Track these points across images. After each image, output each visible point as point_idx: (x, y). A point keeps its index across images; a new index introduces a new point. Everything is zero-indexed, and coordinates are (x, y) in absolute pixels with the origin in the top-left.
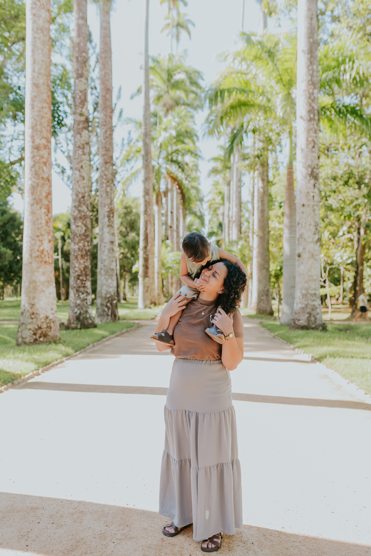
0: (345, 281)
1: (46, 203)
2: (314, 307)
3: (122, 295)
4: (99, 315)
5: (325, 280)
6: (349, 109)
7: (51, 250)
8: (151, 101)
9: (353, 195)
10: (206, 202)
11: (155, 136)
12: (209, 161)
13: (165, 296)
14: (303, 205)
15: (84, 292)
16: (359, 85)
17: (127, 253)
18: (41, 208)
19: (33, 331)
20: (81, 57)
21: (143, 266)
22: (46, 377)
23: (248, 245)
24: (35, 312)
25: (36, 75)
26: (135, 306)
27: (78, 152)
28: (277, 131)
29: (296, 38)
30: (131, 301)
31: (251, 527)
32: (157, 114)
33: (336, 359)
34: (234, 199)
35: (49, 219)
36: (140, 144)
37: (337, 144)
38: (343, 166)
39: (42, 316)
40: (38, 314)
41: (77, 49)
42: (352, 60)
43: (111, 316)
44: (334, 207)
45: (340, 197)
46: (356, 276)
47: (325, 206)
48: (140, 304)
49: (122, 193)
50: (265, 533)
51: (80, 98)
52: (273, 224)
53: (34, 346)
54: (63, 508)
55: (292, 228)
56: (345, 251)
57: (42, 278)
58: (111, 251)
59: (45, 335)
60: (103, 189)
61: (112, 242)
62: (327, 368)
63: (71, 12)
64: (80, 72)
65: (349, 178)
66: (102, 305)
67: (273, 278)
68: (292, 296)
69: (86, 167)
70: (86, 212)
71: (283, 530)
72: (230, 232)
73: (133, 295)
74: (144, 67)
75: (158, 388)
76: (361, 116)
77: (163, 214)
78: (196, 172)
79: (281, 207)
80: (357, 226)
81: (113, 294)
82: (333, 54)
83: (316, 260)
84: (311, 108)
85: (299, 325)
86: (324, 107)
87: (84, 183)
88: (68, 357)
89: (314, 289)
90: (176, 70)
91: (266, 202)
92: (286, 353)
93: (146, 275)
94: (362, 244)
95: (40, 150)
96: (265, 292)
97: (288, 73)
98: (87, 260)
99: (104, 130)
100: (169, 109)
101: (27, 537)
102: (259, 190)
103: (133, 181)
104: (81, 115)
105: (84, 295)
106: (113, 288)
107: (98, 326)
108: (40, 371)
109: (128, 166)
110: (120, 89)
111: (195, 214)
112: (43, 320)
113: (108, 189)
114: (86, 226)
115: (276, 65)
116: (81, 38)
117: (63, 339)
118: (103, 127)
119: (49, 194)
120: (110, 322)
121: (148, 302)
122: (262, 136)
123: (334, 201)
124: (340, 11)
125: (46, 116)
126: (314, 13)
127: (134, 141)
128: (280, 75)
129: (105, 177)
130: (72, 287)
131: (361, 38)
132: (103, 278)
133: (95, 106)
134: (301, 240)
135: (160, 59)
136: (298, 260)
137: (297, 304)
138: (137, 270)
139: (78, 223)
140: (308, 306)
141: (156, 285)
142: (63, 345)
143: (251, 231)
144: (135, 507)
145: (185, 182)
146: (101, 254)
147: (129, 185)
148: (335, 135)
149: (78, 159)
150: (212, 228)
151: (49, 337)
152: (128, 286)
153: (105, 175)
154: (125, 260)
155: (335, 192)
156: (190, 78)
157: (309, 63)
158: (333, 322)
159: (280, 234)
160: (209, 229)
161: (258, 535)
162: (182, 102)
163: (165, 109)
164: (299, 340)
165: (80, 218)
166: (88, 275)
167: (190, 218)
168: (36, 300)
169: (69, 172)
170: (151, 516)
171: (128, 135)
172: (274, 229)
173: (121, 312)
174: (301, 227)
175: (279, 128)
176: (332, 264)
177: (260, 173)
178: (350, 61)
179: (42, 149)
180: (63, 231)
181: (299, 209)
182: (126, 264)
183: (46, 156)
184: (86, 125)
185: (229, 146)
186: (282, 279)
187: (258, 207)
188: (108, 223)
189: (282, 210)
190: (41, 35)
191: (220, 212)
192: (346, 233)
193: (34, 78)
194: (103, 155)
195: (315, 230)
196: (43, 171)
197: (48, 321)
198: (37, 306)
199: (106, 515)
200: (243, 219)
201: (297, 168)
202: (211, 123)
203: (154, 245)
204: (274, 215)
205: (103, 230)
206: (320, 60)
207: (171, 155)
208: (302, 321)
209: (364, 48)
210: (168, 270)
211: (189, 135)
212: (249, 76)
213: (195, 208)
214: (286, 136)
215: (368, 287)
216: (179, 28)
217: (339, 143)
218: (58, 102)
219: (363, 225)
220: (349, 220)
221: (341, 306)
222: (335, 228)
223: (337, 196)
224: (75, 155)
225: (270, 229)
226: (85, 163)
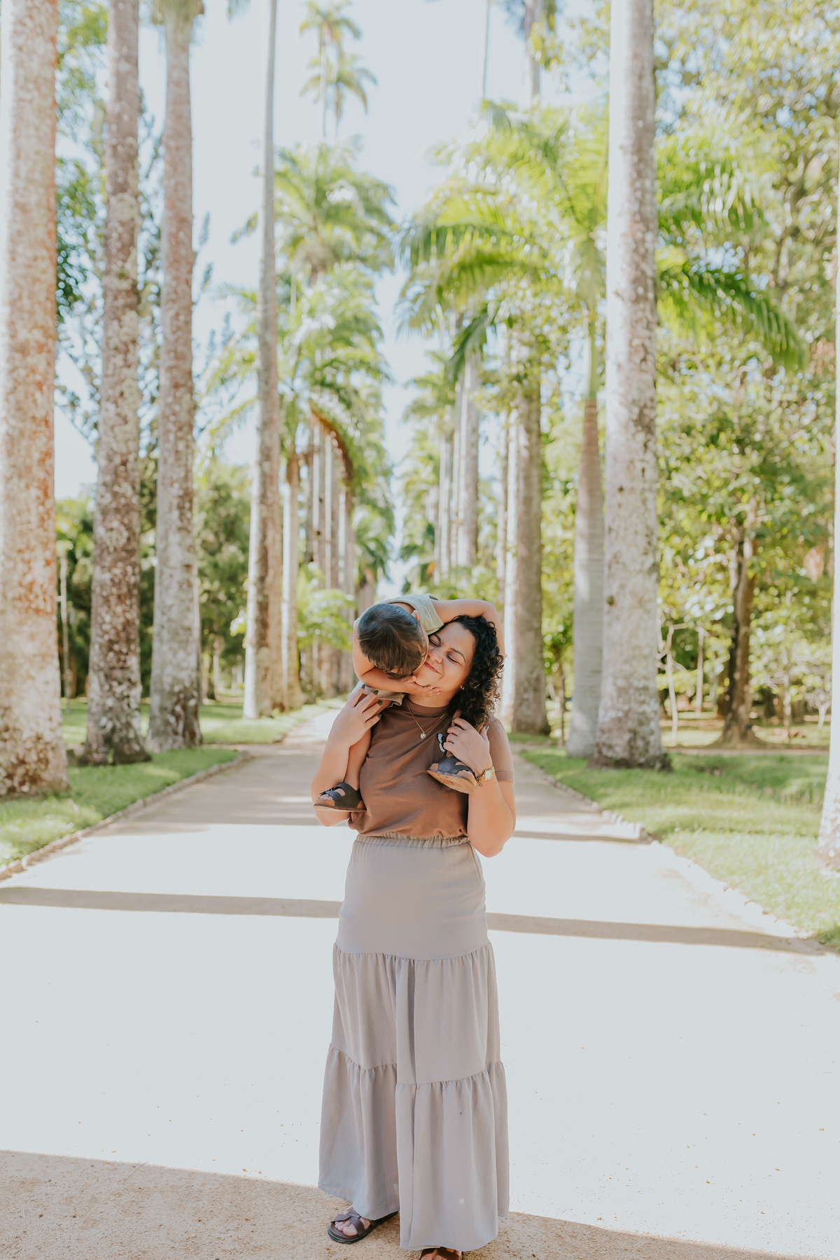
0: (707, 659)
1: (41, 475)
2: (643, 718)
3: (205, 687)
4: (156, 734)
5: (666, 656)
6: (722, 279)
7: (50, 583)
8: (279, 245)
9: (729, 467)
10: (398, 479)
11: (286, 328)
12: (406, 385)
13: (304, 690)
14: (621, 489)
15: (124, 679)
16: (742, 225)
17: (219, 591)
18: (28, 487)
19: (6, 769)
20: (123, 145)
21: (257, 620)
22: (38, 876)
23: (494, 576)
24: (11, 725)
25: (21, 184)
26: (236, 712)
27: (114, 360)
28: (561, 322)
29: (605, 118)
30: (226, 701)
31: (527, 1219)
32: (290, 278)
33: (696, 835)
34: (463, 472)
35: (47, 513)
36: (253, 345)
37: (693, 353)
38: (705, 403)
39: (27, 734)
40: (19, 730)
41: (114, 127)
42: (728, 169)
43: (184, 736)
44: (686, 494)
45: (699, 471)
46: (733, 647)
47: (666, 491)
48: (249, 709)
49: (210, 454)
50: (560, 1232)
51: (120, 237)
52: (552, 530)
53: (8, 804)
54: (95, 1180)
55: (595, 538)
56: (710, 593)
57: (30, 648)
58: (185, 587)
59: (34, 780)
60: (169, 446)
61: (188, 567)
62: (677, 854)
63: (99, 42)
64: (120, 180)
65: (720, 430)
66: (163, 709)
67: (549, 650)
68: (591, 693)
69: (131, 394)
70: (131, 497)
71: (600, 1225)
72: (453, 546)
73: (229, 687)
74: (262, 170)
75: (300, 901)
76: (747, 295)
77: (301, 505)
78: (376, 411)
79: (566, 492)
80: (738, 537)
81: (187, 684)
82: (687, 155)
83: (648, 612)
84: (639, 274)
85: (611, 758)
86: (666, 272)
87: (125, 432)
88: (88, 830)
89: (645, 678)
90: (333, 180)
91: (535, 480)
92: (582, 821)
93: (262, 641)
94: (747, 576)
95: (29, 354)
96: (533, 682)
97: (587, 195)
98: (131, 606)
99: (172, 313)
100: (318, 267)
101: (16, 1251)
102: (518, 452)
103: (235, 427)
104: (122, 276)
105: (124, 687)
106: (189, 672)
107: (155, 758)
108: (24, 862)
109: (224, 394)
110: (207, 221)
111: (372, 504)
112: (29, 744)
113: (181, 446)
114: (129, 528)
115: (560, 177)
116: (124, 103)
117: (75, 788)
118: (170, 305)
119: (48, 454)
120: (180, 748)
121: (267, 703)
122: (527, 334)
123: (686, 480)
124: (701, 62)
125: (43, 277)
126: (646, 64)
127: (237, 336)
128: (569, 199)
129: (172, 418)
130: (96, 667)
131: (747, 123)
132: (165, 648)
133: (150, 256)
134: (614, 567)
135: (299, 154)
136: (609, 612)
137: (606, 711)
138: (241, 631)
139: (111, 521)
140: (631, 715)
141: (285, 665)
142: (75, 801)
143: (500, 545)
144: (261, 1177)
145: (353, 433)
146: (161, 593)
147: (226, 437)
148: (691, 333)
149: (113, 375)
150: (410, 536)
151: (44, 784)
152: (220, 665)
153: (174, 414)
154: (213, 606)
155: (688, 460)
156: (366, 200)
157: (635, 175)
158: (684, 751)
159: (565, 552)
160: (404, 538)
161: (544, 1236)
162: (346, 252)
163: (308, 267)
164: (610, 790)
165: (117, 510)
166: (134, 640)
167: (361, 514)
168: (14, 699)
169: (87, 405)
170: (300, 1196)
171: (223, 325)
172: (553, 541)
173: (206, 726)
174: (617, 538)
175: (566, 316)
176: (680, 621)
177: (521, 416)
178: (723, 171)
179: (32, 352)
180: (71, 540)
181: (612, 498)
182: (215, 617)
183: (42, 367)
184: (133, 299)
185: (456, 353)
186: (568, 653)
187: (518, 490)
188: (179, 524)
189: (569, 499)
190: (36, 93)
191: (429, 500)
192: (711, 552)
193: (16, 190)
194: (170, 369)
195: (647, 546)
196: (35, 401)
197: (40, 746)
198: (16, 711)
199: (197, 1195)
200: (481, 517)
201: (608, 407)
202: (414, 301)
203: (282, 573)
204: (553, 511)
205: (167, 538)
206: (659, 168)
207: (321, 370)
208: (618, 749)
209: (753, 144)
210: (311, 630)
211: (362, 326)
212: (501, 199)
213: (374, 491)
214: (581, 334)
215: (759, 672)
216: (342, 86)
217: (699, 352)
218: (67, 246)
219: (749, 535)
220: (720, 523)
221: (698, 715)
222: (687, 540)
223: (693, 469)
224: (105, 367)
225: (543, 541)
226: (130, 387)
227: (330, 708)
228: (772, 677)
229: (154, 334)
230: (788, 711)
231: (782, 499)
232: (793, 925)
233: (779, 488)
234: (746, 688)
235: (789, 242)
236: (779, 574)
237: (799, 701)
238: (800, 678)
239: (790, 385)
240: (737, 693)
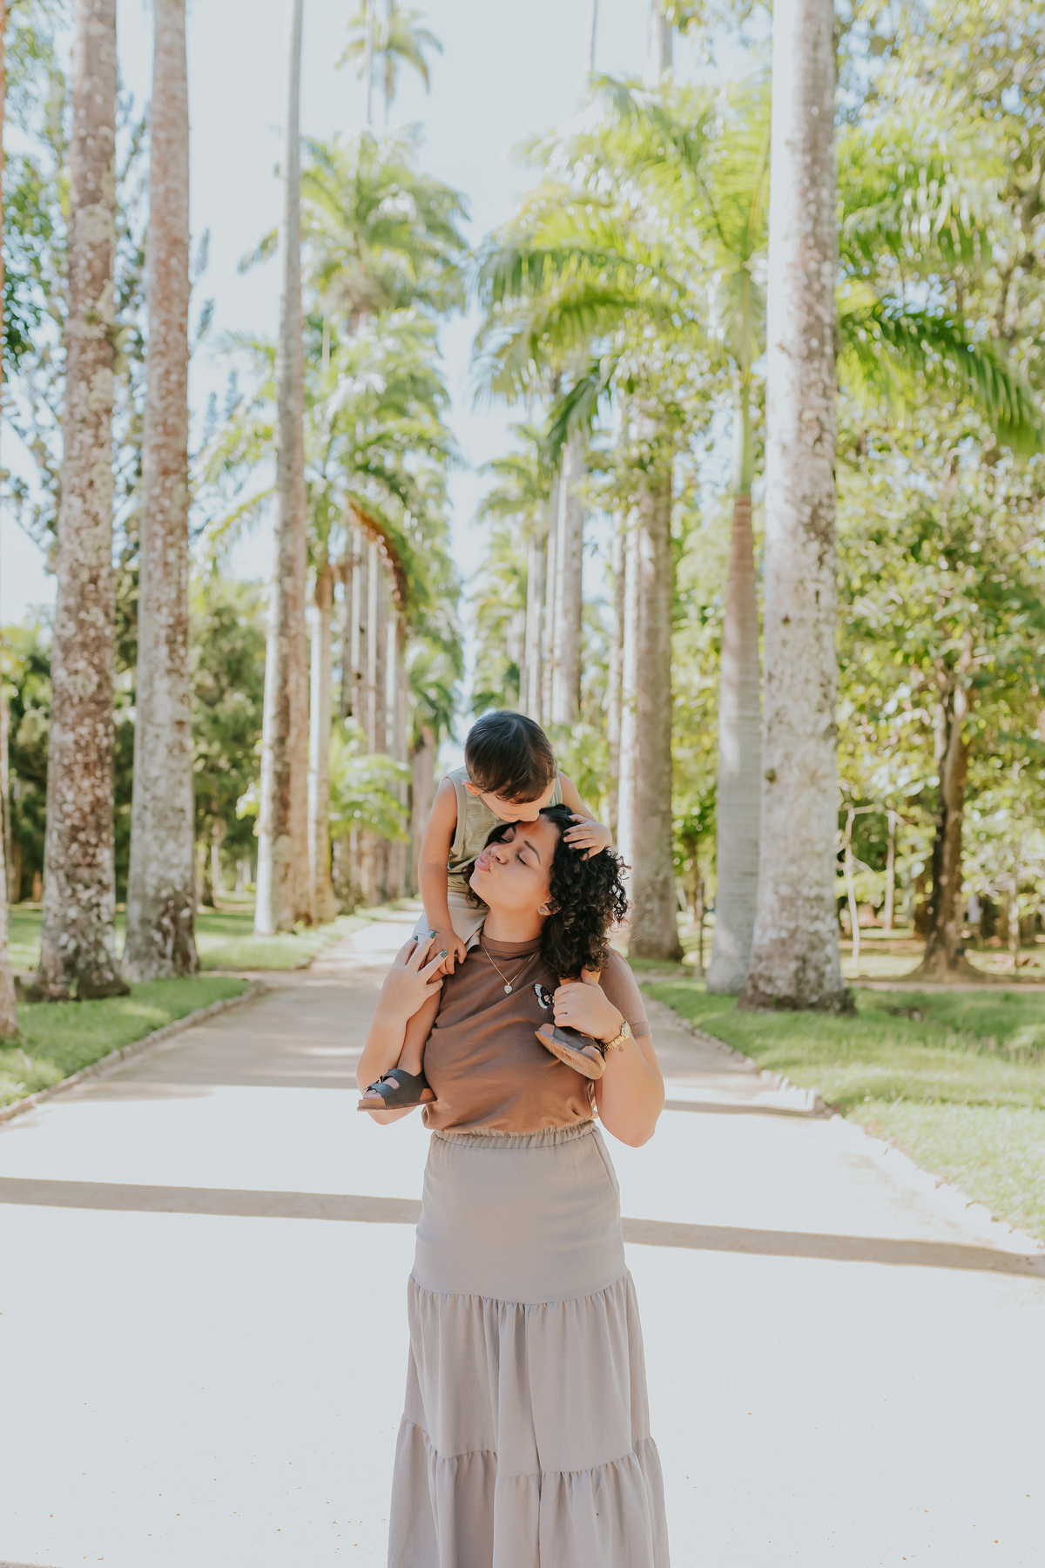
0: (900, 855)
2: (815, 940)
3: (200, 890)
4: (136, 956)
5: (843, 851)
6: (928, 326)
8: (306, 276)
9: (935, 588)
10: (468, 600)
11: (316, 393)
12: (481, 471)
13: (338, 895)
14: (786, 620)
15: (92, 880)
16: (958, 251)
17: (219, 756)
20: (94, 138)
21: (274, 798)
23: (604, 738)
26: (244, 925)
27: (80, 437)
28: (700, 384)
29: (767, 102)
30: (228, 909)
32: (321, 321)
33: (894, 1107)
34: (560, 592)
36: (269, 415)
37: (886, 429)
38: (900, 498)
41: (81, 112)
42: (938, 174)
43: (174, 959)
44: (874, 625)
45: (892, 593)
46: (939, 838)
47: (846, 622)
48: (263, 921)
49: (209, 566)
51: (90, 266)
52: (686, 675)
55: (747, 689)
56: (906, 762)
58: (176, 752)
60: (155, 555)
61: (180, 723)
62: (867, 1133)
64: (91, 186)
65: (923, 536)
66: (145, 922)
67: (679, 841)
68: (742, 907)
69: (102, 483)
70: (102, 626)
72: (546, 695)
73: (233, 889)
74: (284, 171)
75: (344, 1197)
76: (962, 347)
77: (335, 637)
78: (439, 506)
79: (704, 620)
80: (946, 686)
81: (179, 888)
82: (879, 154)
83: (822, 791)
84: (812, 319)
85: (771, 996)
86: (849, 317)
87: (96, 537)
88: (45, 1092)
89: (817, 883)
90: (381, 185)
91: (662, 604)
93: (281, 827)
94: (958, 741)
96: (658, 886)
97: (741, 209)
98: (102, 779)
99: (160, 370)
100: (360, 307)
102: (639, 566)
103: (245, 530)
104: (92, 319)
105: (92, 892)
106: (181, 870)
107: (134, 991)
109: (228, 483)
110: (206, 240)
111: (435, 638)
113: (172, 556)
114: (99, 670)
115: (703, 183)
116: (96, 79)
117: (26, 1033)
118: (157, 359)
120: (168, 977)
121: (287, 914)
122: (653, 402)
123: (874, 607)
124: (898, 23)
126: (824, 28)
127: (247, 402)
128: (715, 214)
129: (160, 517)
130: (53, 864)
131: (963, 108)
132: (148, 837)
133: (126, 290)
134: (776, 728)
135: (336, 150)
136: (768, 791)
137: (764, 930)
138: (252, 811)
139: (76, 661)
140: (798, 935)
141: (312, 861)
142: (27, 1053)
143: (611, 694)
146: (143, 760)
147: (231, 544)
148: (884, 401)
149: (79, 458)
150: (486, 680)
152: (221, 859)
153: (162, 511)
154: (212, 777)
155: (878, 578)
156: (427, 213)
157: (807, 182)
158: (870, 985)
159: (704, 705)
160: (476, 683)
163: (348, 305)
164: (770, 1041)
165: (84, 646)
166: (106, 827)
167: (418, 649)
169: (39, 496)
171: (228, 386)
172: (685, 689)
173: (205, 944)
174: (779, 689)
175: (708, 377)
176: (863, 801)
177: (643, 516)
178: (930, 177)
180: (14, 683)
181: (773, 632)
182: (214, 793)
184: (106, 352)
186: (706, 845)
187: (639, 618)
188: (168, 664)
189: (710, 630)
191: (512, 630)
192: (907, 705)
194: (157, 448)
195: (823, 700)
200: (585, 655)
201: (768, 505)
202: (498, 355)
203: (308, 734)
204: (689, 648)
205: (151, 684)
206: (841, 172)
207: (363, 450)
208: (780, 983)
209: (970, 137)
210: (348, 812)
211: (420, 389)
212: (618, 212)
213: (436, 617)
214: (729, 402)
215: (974, 874)
216: (394, 54)
217: (895, 428)
218: (13, 276)
219: (962, 684)
220: (920, 667)
221: (887, 932)
222: (874, 690)
223: (885, 591)
224: (68, 446)
225: (674, 691)
226: (103, 474)
227: (374, 920)
228: (991, 882)
229: (132, 399)
230: (1014, 929)
231: (1008, 633)
232: (1035, 1237)
233: (1007, 618)
234: (956, 897)
235: (1019, 273)
236: (1003, 737)
237: (1030, 915)
238: (1032, 883)
239: (1022, 475)
240: (944, 904)
